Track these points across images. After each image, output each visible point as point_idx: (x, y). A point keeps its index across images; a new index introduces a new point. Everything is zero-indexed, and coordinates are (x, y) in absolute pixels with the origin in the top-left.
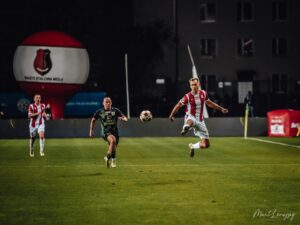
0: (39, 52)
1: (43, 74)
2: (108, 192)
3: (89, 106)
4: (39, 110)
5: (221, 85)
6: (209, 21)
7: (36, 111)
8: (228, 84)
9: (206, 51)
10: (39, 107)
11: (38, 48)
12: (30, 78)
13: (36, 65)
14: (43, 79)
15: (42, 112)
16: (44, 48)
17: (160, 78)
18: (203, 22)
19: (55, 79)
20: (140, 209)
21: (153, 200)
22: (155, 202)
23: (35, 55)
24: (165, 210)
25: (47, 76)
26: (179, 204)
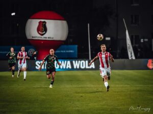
0: (40, 22)
1: (42, 35)
2: (78, 101)
3: (68, 53)
4: (24, 55)
5: (142, 41)
6: (135, 5)
7: (22, 56)
8: (146, 40)
9: (134, 22)
10: (24, 53)
11: (39, 20)
12: (35, 37)
13: (38, 30)
14: (42, 38)
15: (26, 56)
16: (43, 20)
17: (108, 37)
18: (132, 5)
19: (49, 38)
20: (97, 110)
21: (104, 105)
22: (105, 106)
23: (38, 24)
24: (111, 111)
25: (45, 36)
26: (119, 108)
